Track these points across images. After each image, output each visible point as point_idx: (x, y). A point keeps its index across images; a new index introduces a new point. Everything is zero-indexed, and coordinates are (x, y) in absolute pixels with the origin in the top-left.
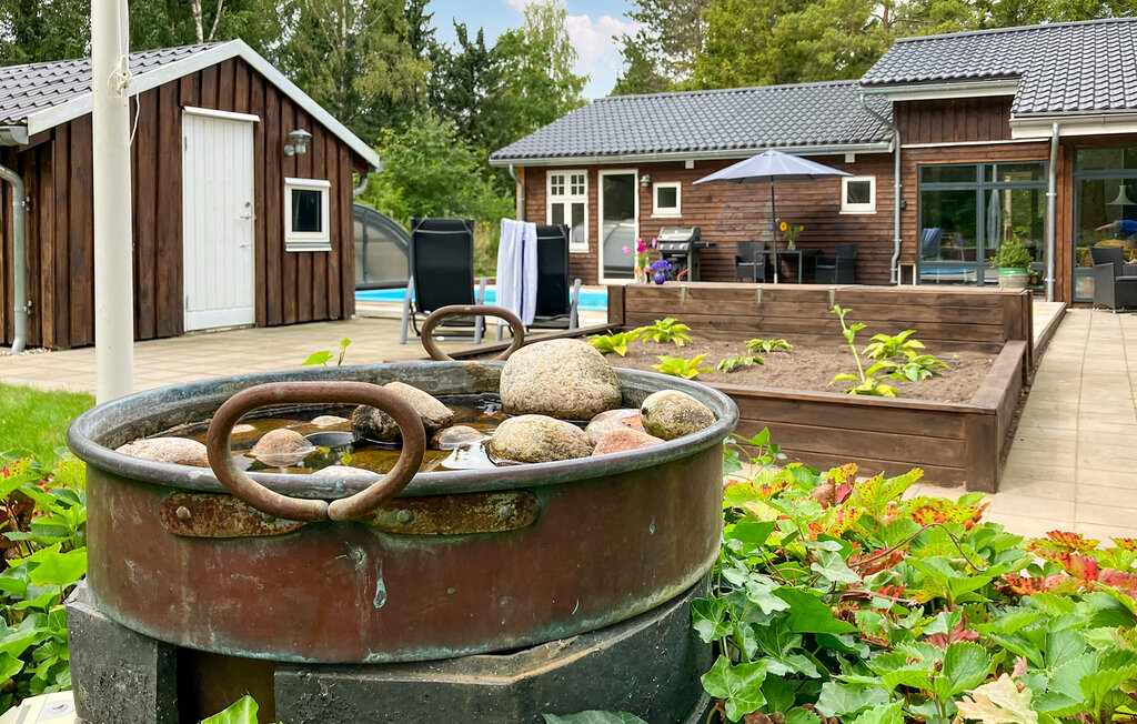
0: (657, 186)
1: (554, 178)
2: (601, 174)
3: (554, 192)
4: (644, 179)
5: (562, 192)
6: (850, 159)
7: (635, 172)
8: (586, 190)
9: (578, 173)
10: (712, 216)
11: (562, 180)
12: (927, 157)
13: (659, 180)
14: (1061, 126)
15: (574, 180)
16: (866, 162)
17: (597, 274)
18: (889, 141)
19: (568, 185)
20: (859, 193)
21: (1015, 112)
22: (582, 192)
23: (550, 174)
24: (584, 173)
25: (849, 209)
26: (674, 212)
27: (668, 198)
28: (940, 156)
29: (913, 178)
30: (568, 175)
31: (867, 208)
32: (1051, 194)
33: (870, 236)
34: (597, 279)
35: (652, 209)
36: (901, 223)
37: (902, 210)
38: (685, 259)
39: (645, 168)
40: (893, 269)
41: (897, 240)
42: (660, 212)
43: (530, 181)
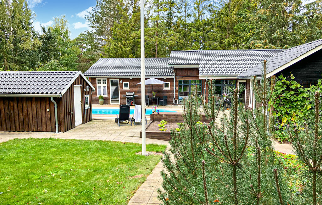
0: (123, 83)
1: (98, 81)
2: (110, 79)
3: (98, 83)
4: (121, 81)
5: (100, 83)
6: (165, 78)
7: (119, 79)
8: (106, 83)
9: (104, 79)
10: (137, 89)
11: (100, 81)
12: (180, 78)
13: (124, 81)
14: (208, 77)
15: (103, 81)
16: (168, 79)
17: (110, 102)
18: (173, 75)
19: (102, 82)
20: (167, 85)
21: (200, 74)
22: (105, 83)
23: (97, 79)
24: (106, 79)
25: (165, 88)
26: (128, 88)
27: (126, 85)
28: (183, 78)
29: (178, 82)
30: (102, 80)
31: (169, 88)
32: (205, 89)
33: (169, 94)
34: (110, 103)
35: (123, 88)
36: (175, 92)
37: (175, 89)
38: (132, 99)
39: (120, 79)
40: (174, 101)
41: (174, 95)
42: (124, 88)
43: (92, 81)
